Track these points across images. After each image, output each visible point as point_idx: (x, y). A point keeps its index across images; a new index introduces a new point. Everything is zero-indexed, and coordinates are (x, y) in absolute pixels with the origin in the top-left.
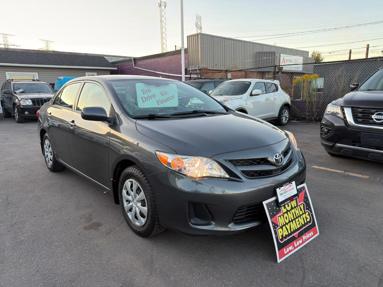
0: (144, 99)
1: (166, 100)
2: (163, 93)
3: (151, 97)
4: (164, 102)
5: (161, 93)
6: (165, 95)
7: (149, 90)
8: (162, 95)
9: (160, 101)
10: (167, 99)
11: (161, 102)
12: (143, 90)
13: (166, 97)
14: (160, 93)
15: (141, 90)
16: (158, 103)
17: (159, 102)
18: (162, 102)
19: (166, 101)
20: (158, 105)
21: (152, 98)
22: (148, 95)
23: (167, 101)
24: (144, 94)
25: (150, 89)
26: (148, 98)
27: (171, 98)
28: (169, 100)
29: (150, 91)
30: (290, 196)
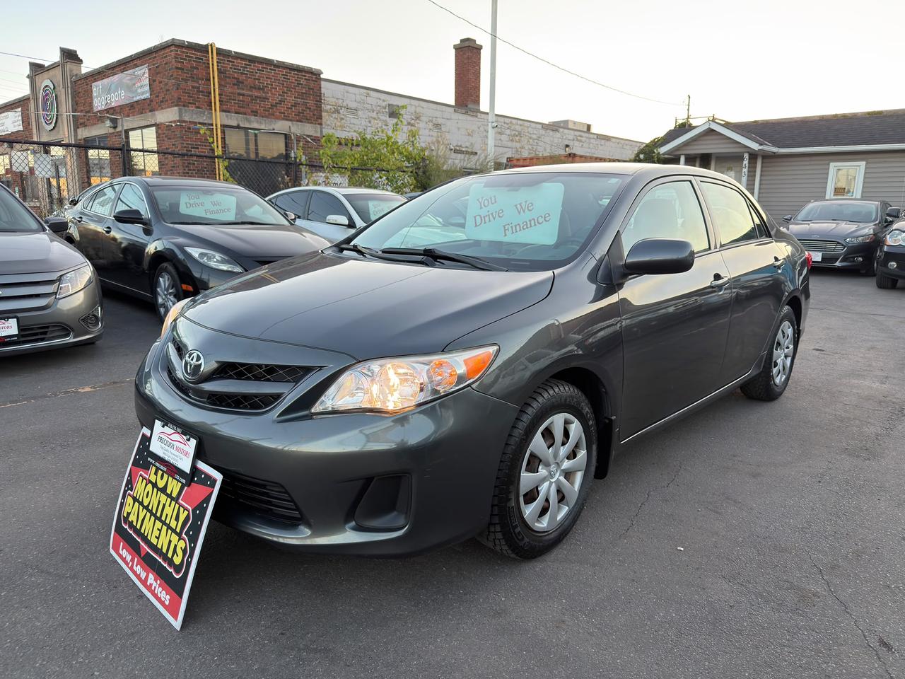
0: (478, 218)
1: (527, 225)
2: (522, 207)
3: (493, 216)
4: (520, 230)
5: (518, 206)
6: (526, 210)
7: (493, 199)
8: (519, 213)
9: (512, 227)
10: (528, 223)
11: (514, 228)
12: (480, 200)
13: (527, 216)
14: (516, 206)
15: (478, 200)
16: (505, 230)
17: (508, 229)
18: (517, 228)
19: (525, 227)
20: (506, 235)
21: (494, 219)
22: (488, 211)
23: (527, 228)
24: (481, 208)
25: (495, 197)
26: (487, 219)
27: (541, 220)
28: (533, 224)
29: (493, 201)
30: (175, 463)
